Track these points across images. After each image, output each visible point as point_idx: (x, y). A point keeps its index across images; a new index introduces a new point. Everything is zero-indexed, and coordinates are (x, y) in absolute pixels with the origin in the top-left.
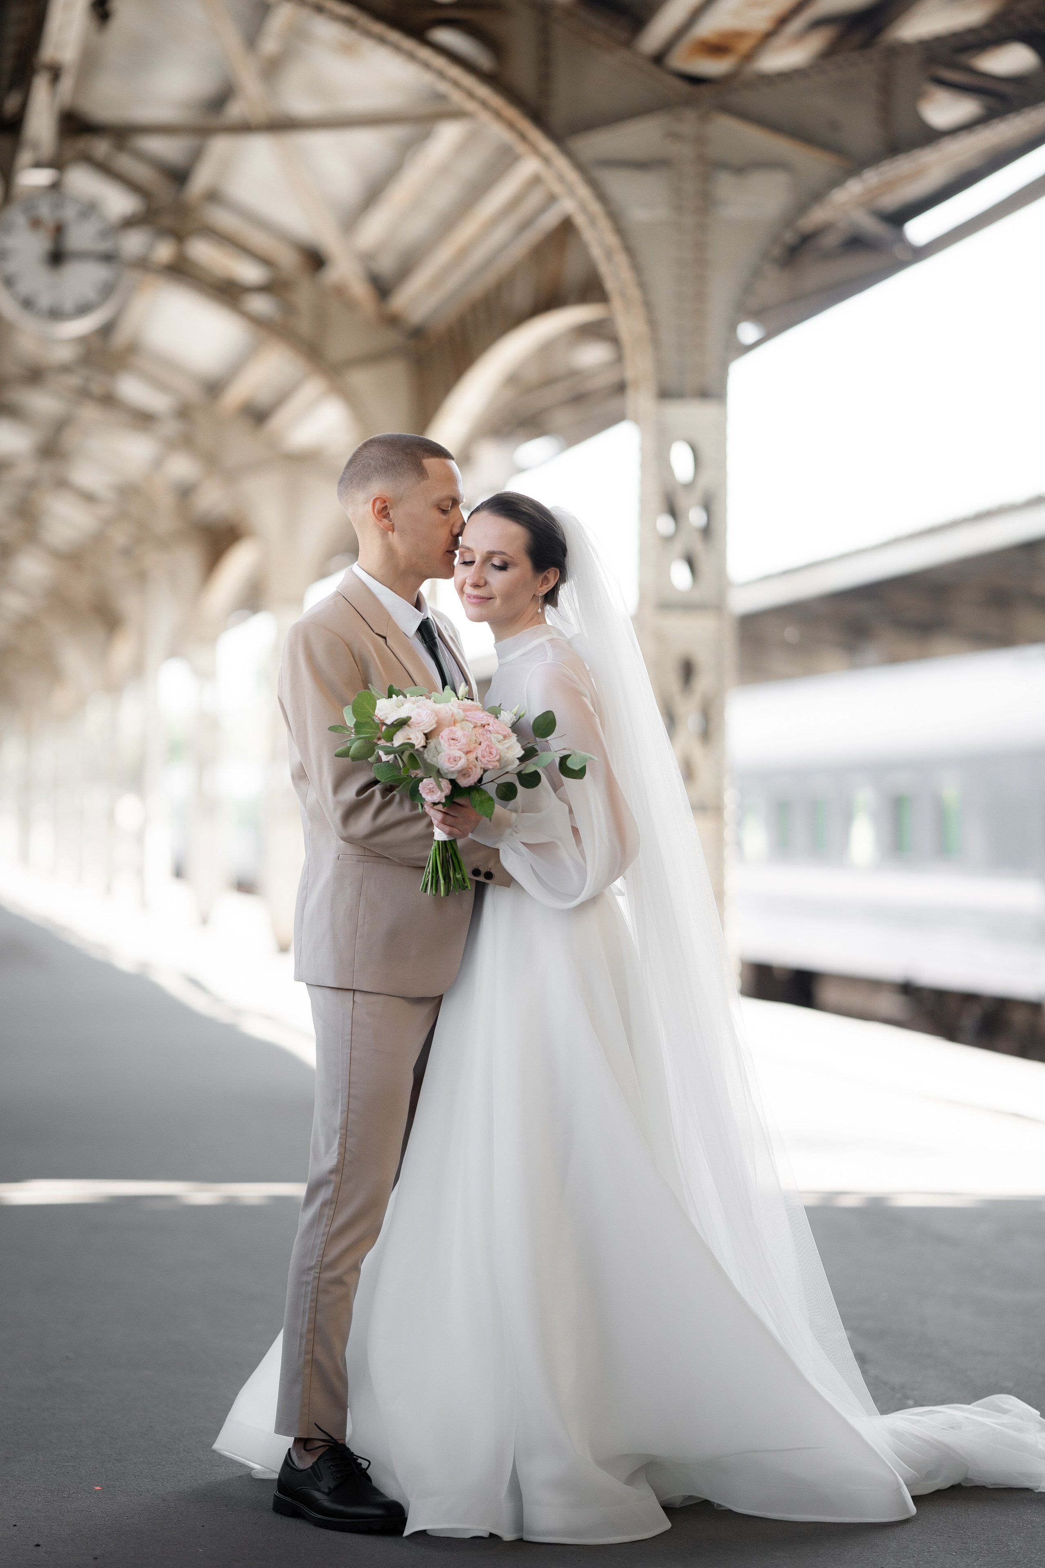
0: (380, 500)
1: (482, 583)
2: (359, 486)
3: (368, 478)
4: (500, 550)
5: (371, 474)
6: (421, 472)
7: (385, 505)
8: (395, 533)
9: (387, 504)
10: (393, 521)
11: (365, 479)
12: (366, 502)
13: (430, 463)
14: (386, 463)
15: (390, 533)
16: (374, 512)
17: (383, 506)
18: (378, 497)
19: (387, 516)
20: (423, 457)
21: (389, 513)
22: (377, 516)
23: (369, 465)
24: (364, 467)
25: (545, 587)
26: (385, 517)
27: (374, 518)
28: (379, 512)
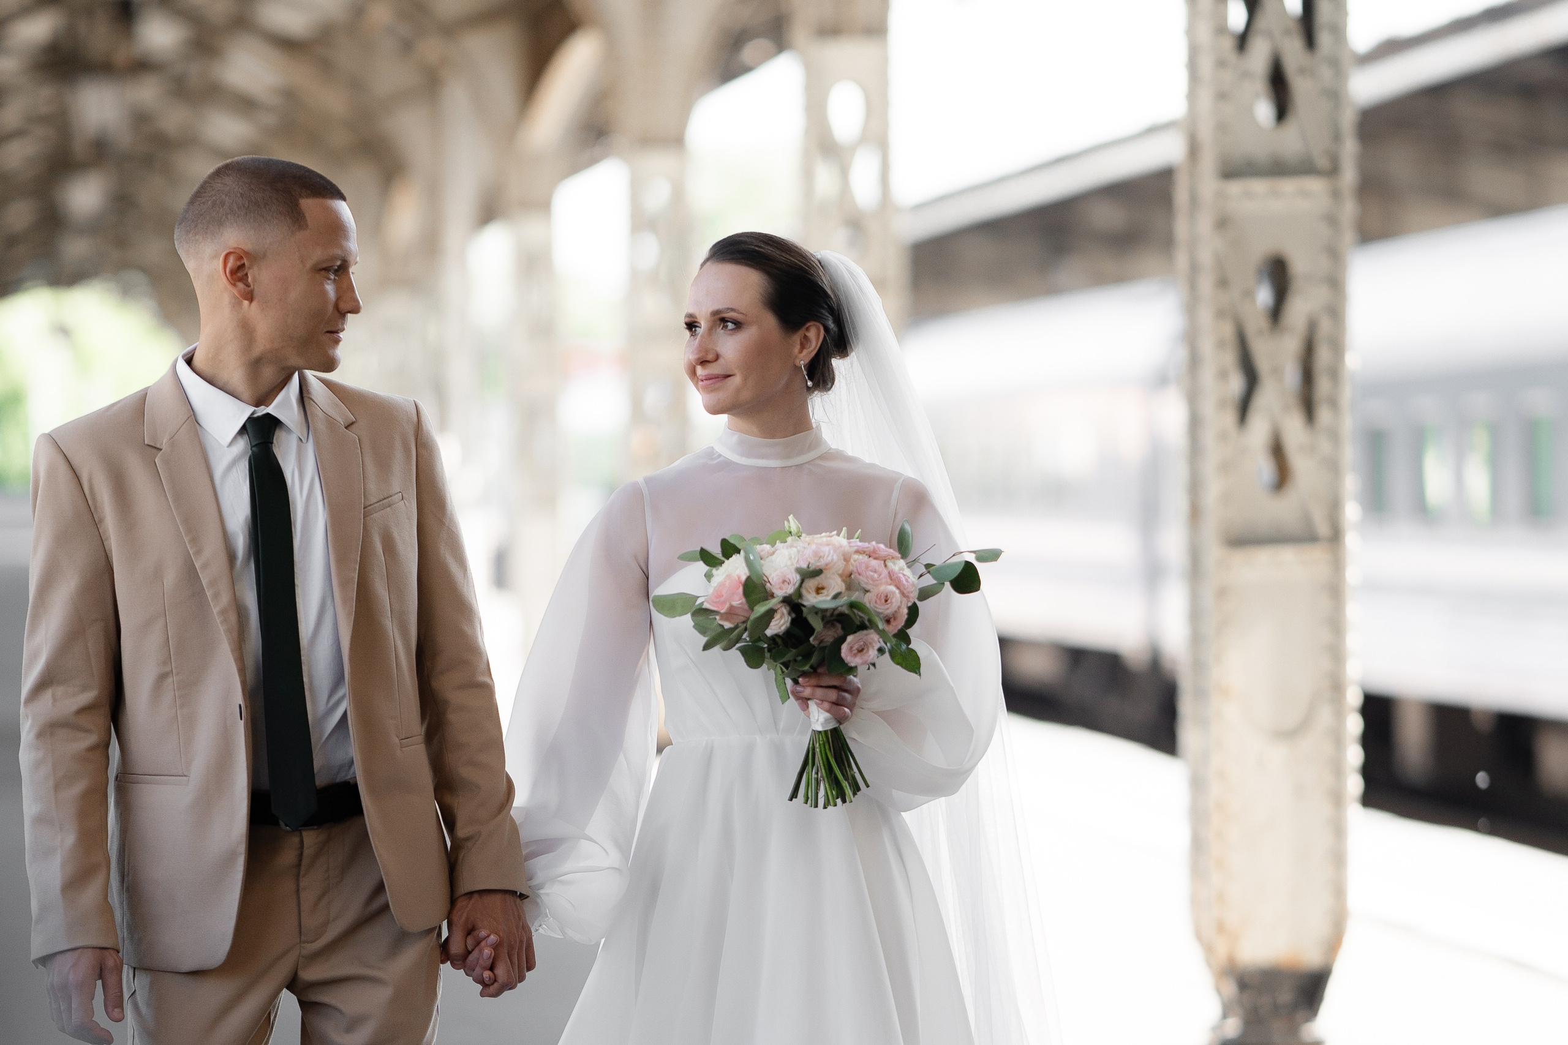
0: (233, 255)
1: (710, 357)
2: (206, 233)
3: (220, 223)
4: (726, 307)
5: (224, 217)
6: (297, 218)
7: (242, 262)
8: (254, 304)
9: (245, 261)
10: (252, 286)
11: (216, 223)
12: (215, 257)
13: (308, 204)
14: (247, 202)
15: (246, 303)
16: (225, 273)
17: (239, 263)
18: (231, 250)
19: (244, 279)
20: (301, 196)
21: (246, 274)
22: (229, 277)
23: (223, 204)
24: (214, 204)
25: (805, 352)
26: (241, 280)
27: (224, 280)
28: (233, 272)
